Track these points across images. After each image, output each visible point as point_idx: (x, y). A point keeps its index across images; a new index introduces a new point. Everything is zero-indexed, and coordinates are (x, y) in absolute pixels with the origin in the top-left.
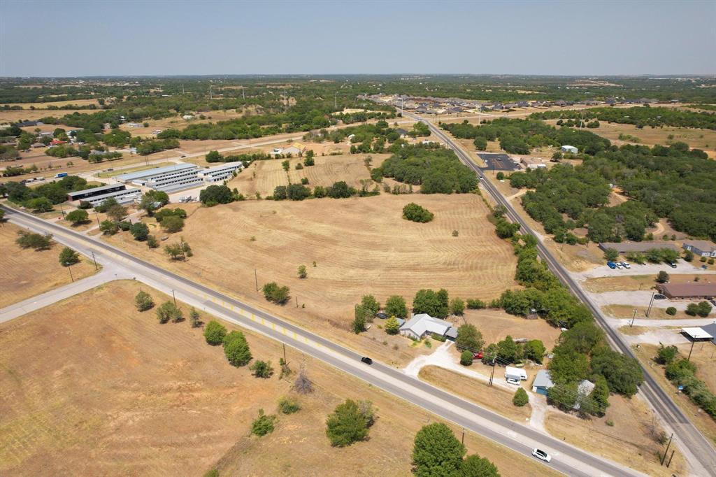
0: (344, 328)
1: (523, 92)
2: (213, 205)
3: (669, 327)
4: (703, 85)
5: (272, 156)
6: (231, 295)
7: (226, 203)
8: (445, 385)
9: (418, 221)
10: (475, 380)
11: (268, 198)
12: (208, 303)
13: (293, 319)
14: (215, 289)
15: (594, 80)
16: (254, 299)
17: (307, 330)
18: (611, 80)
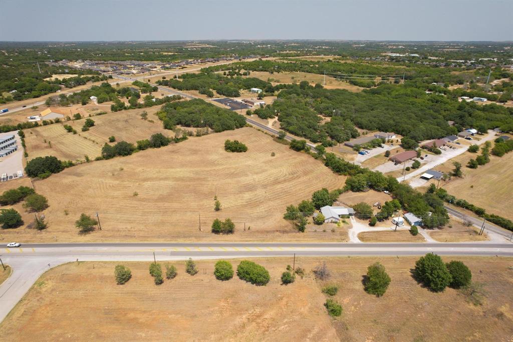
0: (290, 231)
1: (166, 53)
2: (48, 176)
3: (414, 177)
4: (259, 46)
5: (39, 123)
6: (181, 241)
7: (59, 172)
8: (376, 240)
9: (241, 151)
10: (387, 231)
11: (98, 159)
12: (173, 254)
13: (251, 239)
14: (161, 241)
15: (198, 43)
16: (203, 237)
17: (270, 243)
18: (208, 43)
